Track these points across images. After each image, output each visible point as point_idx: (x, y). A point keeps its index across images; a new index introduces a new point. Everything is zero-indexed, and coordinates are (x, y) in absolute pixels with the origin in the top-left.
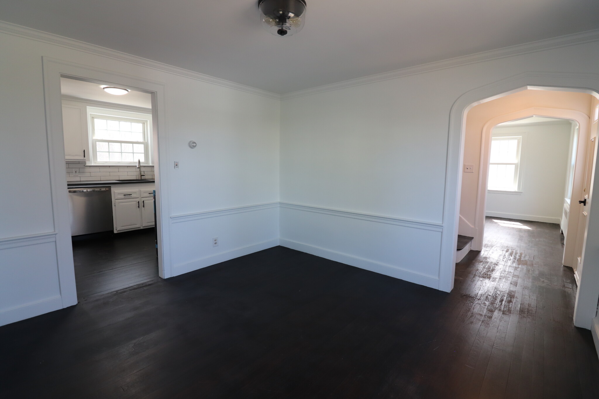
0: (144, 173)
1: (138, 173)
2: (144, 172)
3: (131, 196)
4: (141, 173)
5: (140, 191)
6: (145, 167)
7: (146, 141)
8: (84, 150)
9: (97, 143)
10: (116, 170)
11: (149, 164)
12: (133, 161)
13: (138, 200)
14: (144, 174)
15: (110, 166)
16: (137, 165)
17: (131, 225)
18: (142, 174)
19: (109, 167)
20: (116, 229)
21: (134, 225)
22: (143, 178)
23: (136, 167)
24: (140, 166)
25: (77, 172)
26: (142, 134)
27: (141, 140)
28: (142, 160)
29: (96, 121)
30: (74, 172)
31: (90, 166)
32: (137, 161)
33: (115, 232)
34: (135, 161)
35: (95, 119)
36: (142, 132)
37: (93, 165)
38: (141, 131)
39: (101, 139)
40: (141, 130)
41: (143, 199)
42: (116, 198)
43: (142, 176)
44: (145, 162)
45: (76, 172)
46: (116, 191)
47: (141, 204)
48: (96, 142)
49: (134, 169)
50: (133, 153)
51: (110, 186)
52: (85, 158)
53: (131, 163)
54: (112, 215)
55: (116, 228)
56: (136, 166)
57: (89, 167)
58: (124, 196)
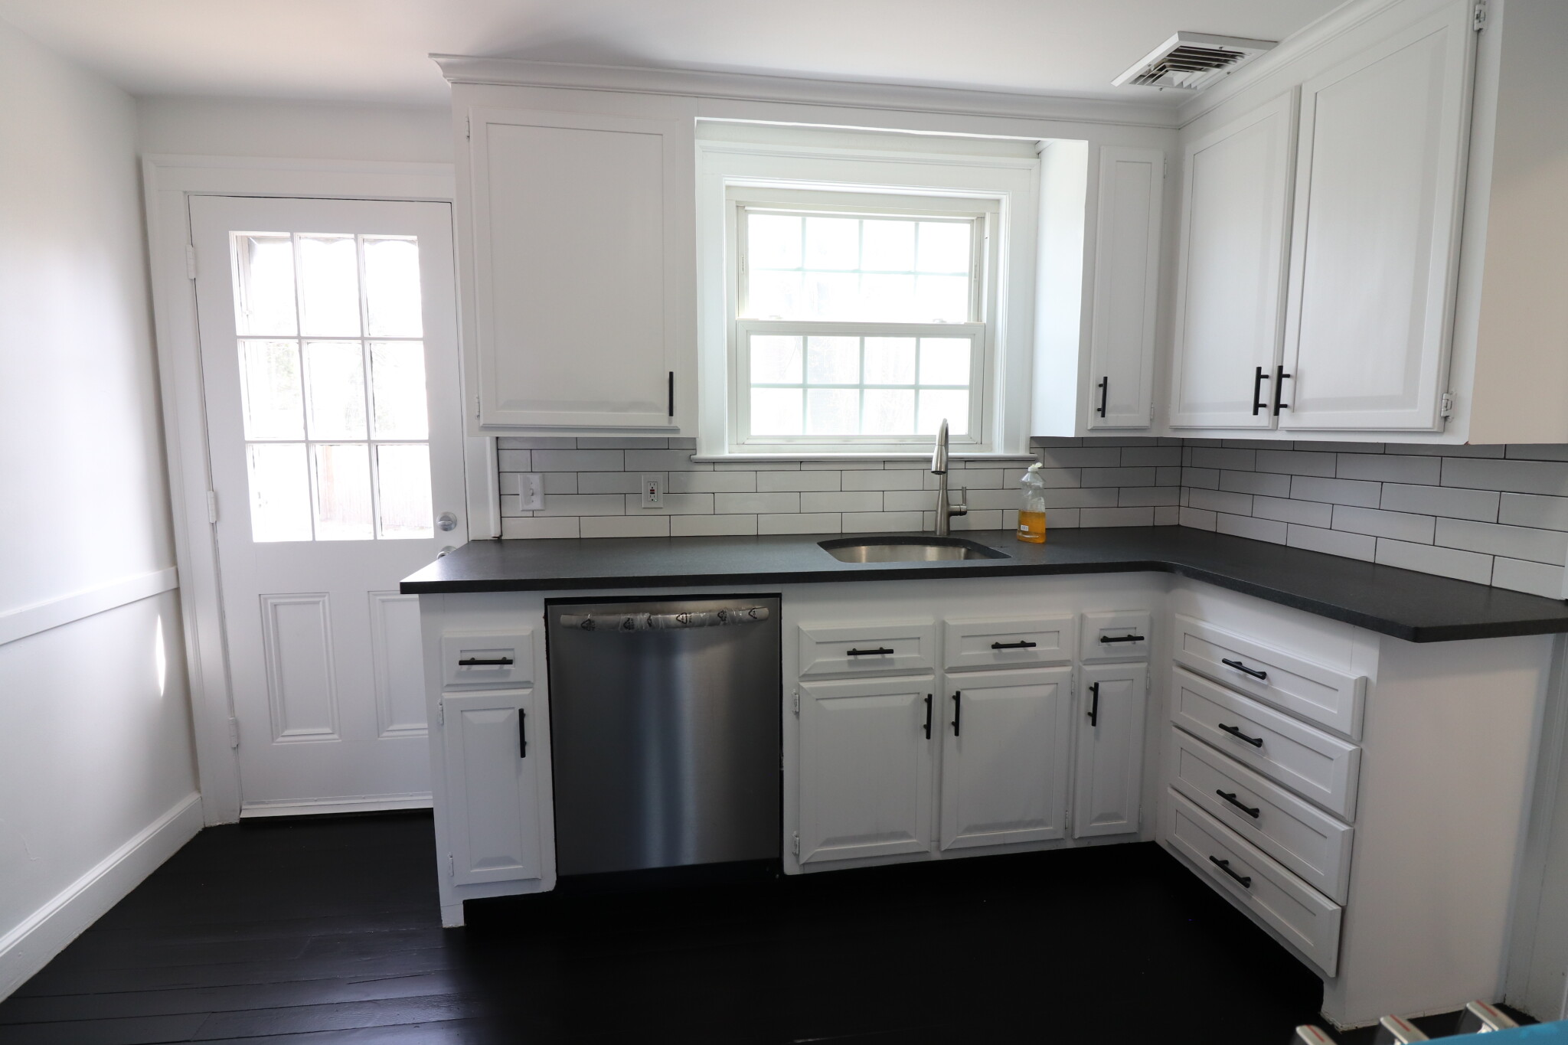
0: (965, 501)
1: (934, 499)
2: (964, 490)
3: (892, 661)
4: (947, 502)
5: (944, 624)
6: (969, 465)
7: (985, 320)
8: (671, 374)
9: (756, 341)
10: (830, 479)
11: (990, 447)
12: (912, 433)
13: (925, 683)
14: (964, 508)
15: (801, 461)
16: (934, 455)
17: (878, 837)
18: (956, 500)
19: (797, 467)
20: (797, 856)
21: (893, 835)
22: (956, 523)
23: (924, 466)
24: (950, 460)
25: (660, 490)
26: (966, 279)
27: (959, 313)
28: (959, 428)
29: (758, 224)
30: (645, 490)
31: (714, 462)
32: (936, 432)
33: (791, 868)
34: (922, 432)
35: (751, 217)
36: (967, 270)
37: (726, 454)
38: (964, 264)
39: (774, 319)
40: (962, 261)
41: (956, 681)
42: (805, 670)
43: (953, 518)
44: (969, 436)
45: (652, 491)
46: (806, 626)
47: (944, 712)
48: (748, 333)
49: (913, 478)
50: (917, 388)
51: (779, 595)
52: (678, 420)
53: (902, 441)
54: (781, 766)
55: (797, 845)
56: (929, 460)
57: (711, 467)
58: (852, 657)
